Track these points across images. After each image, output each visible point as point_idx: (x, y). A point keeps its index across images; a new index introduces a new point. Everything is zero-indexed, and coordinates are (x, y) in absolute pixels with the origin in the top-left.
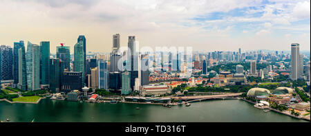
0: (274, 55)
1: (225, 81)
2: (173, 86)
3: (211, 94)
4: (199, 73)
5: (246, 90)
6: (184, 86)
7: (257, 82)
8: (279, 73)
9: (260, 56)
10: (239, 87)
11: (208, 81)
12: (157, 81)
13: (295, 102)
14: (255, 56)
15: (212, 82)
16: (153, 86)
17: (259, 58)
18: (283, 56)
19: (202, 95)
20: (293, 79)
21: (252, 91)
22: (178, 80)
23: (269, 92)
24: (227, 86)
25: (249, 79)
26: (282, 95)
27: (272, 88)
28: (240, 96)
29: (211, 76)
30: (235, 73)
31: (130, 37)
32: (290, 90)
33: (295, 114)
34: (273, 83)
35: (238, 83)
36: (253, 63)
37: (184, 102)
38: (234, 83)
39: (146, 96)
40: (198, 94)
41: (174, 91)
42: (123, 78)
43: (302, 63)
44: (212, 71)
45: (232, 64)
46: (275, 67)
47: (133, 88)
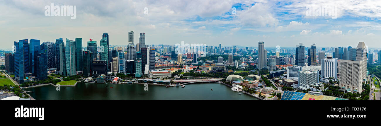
0: (245, 50)
1: (210, 69)
2: (173, 71)
3: (200, 79)
4: (191, 62)
5: (226, 76)
6: (180, 71)
7: (233, 70)
8: (249, 63)
9: (235, 50)
10: (220, 74)
11: (198, 68)
12: (160, 67)
13: (262, 87)
14: (231, 50)
15: (201, 69)
16: (158, 71)
17: (234, 52)
18: (252, 51)
19: (193, 79)
20: (260, 69)
21: (230, 77)
22: (175, 67)
23: (242, 78)
24: (212, 73)
25: (228, 68)
26: (252, 81)
27: (244, 75)
28: (221, 81)
29: (200, 64)
30: (217, 62)
31: (141, 34)
32: (258, 77)
33: (262, 97)
34: (245, 72)
35: (219, 71)
36: (231, 56)
37: (180, 84)
38: (216, 71)
39: (153, 78)
40: (190, 78)
41: (174, 75)
42: (136, 65)
43: (266, 57)
44: (201, 61)
45: (215, 56)
46: (246, 59)
47: (143, 72)
